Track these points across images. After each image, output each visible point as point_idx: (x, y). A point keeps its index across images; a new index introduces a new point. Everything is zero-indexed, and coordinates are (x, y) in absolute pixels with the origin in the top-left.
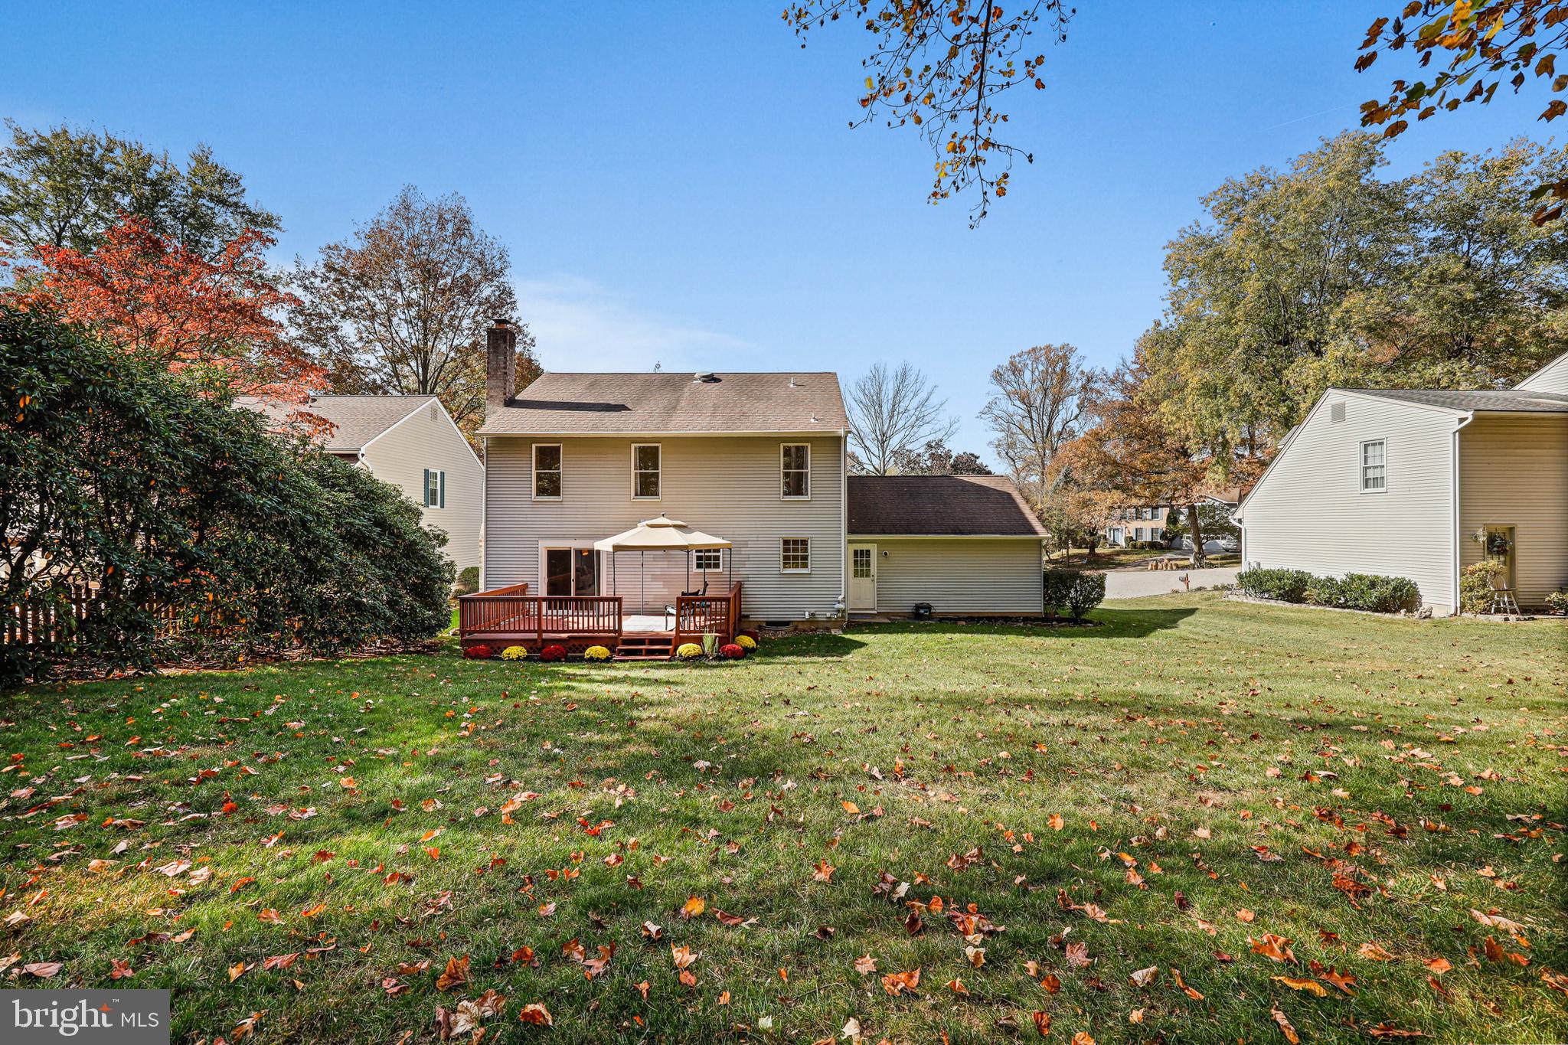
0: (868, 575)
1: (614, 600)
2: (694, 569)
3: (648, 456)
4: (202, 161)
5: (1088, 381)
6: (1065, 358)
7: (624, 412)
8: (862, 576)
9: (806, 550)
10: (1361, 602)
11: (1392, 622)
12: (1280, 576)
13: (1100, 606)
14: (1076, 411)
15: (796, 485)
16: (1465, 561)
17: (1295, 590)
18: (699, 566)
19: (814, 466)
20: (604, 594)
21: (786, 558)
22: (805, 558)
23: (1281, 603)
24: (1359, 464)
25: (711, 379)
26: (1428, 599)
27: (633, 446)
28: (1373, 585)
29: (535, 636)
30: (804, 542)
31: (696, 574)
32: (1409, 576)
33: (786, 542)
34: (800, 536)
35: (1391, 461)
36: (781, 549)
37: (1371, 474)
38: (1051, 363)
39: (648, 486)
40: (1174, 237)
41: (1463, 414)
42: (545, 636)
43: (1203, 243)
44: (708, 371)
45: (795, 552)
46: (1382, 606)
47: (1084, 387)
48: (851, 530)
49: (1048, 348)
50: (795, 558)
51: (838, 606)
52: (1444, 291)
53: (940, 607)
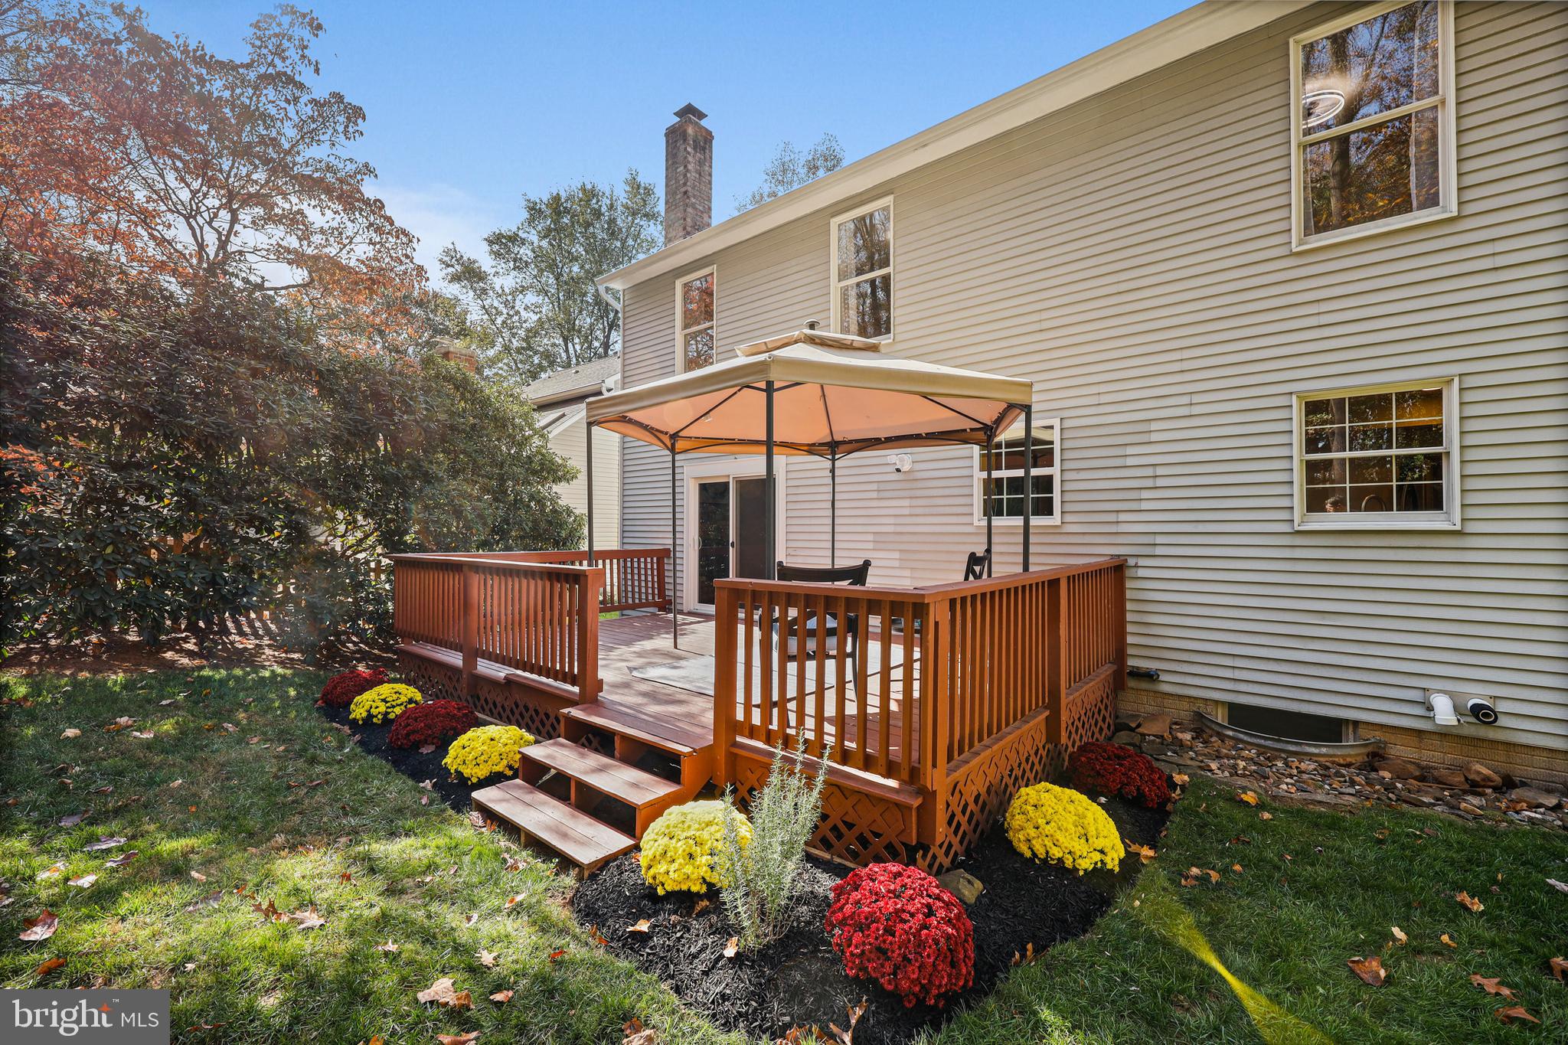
27: (835, 223)
29: (460, 660)
42: (486, 668)
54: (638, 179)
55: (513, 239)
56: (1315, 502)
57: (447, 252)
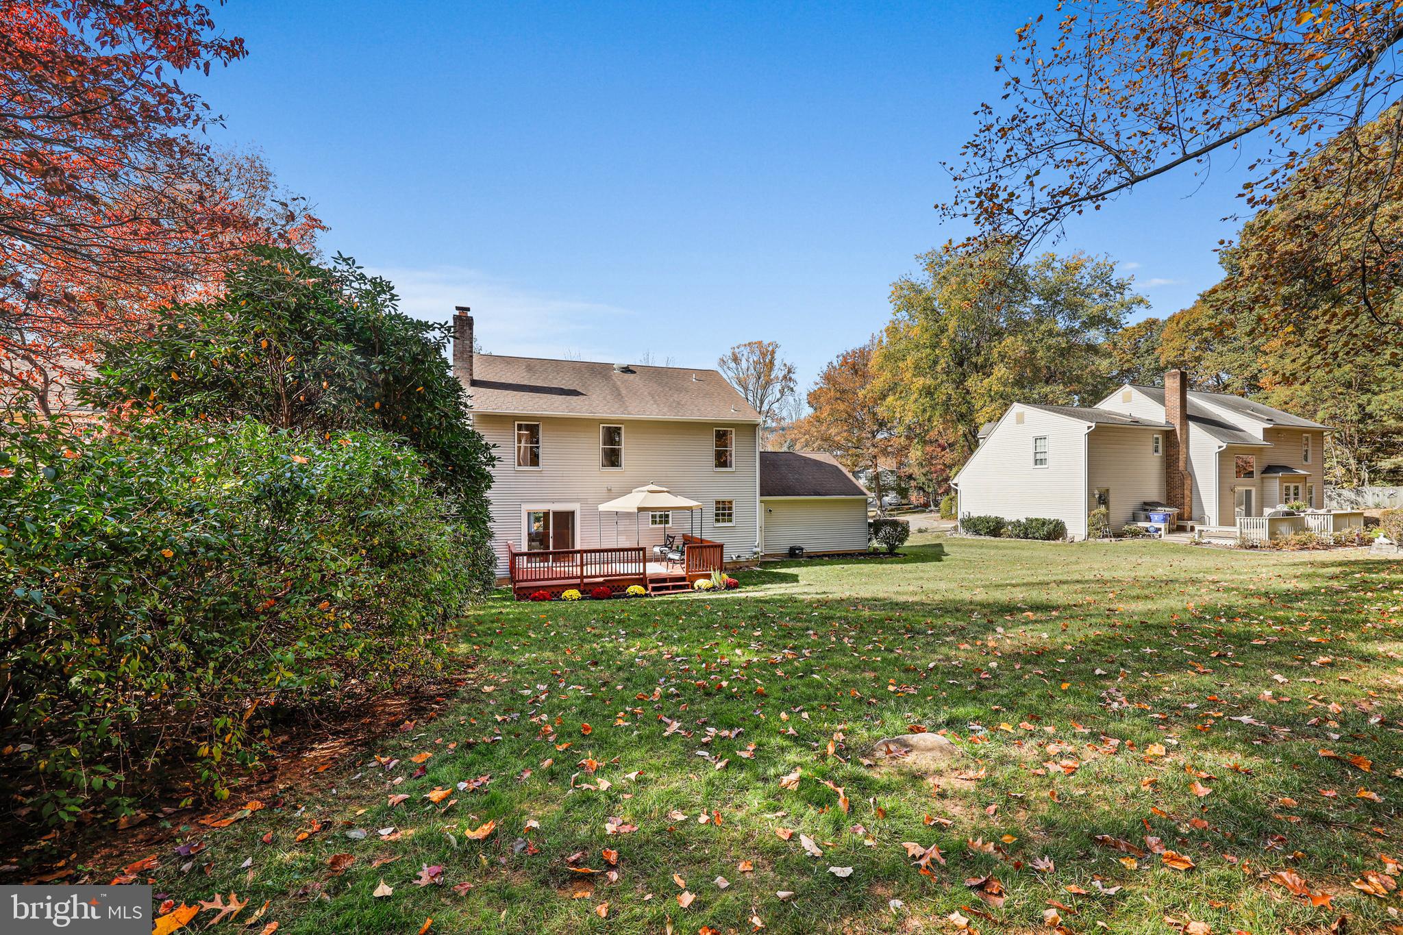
1: (639, 550)
2: (650, 526)
3: (612, 435)
5: (789, 371)
6: (773, 352)
7: (581, 397)
9: (731, 509)
10: (1037, 535)
11: (1056, 545)
12: (986, 520)
13: (906, 544)
14: (779, 396)
15: (722, 460)
16: (1090, 510)
17: (995, 528)
18: (654, 522)
19: (735, 447)
20: (578, 547)
21: (717, 515)
22: (730, 515)
23: (988, 538)
24: (1032, 451)
25: (627, 370)
26: (1071, 531)
27: (601, 426)
28: (1044, 524)
29: (578, 581)
30: (730, 503)
31: (653, 528)
32: (1061, 518)
33: (718, 502)
34: (727, 499)
35: (1051, 449)
36: (714, 508)
37: (1038, 457)
38: (764, 355)
39: (612, 458)
40: (896, 280)
41: (1090, 424)
42: (586, 580)
43: (913, 287)
44: (625, 363)
45: (724, 511)
46: (1048, 537)
47: (785, 377)
48: (762, 495)
49: (760, 343)
50: (723, 515)
51: (755, 550)
52: (1052, 341)
53: (809, 548)
56: (717, 521)
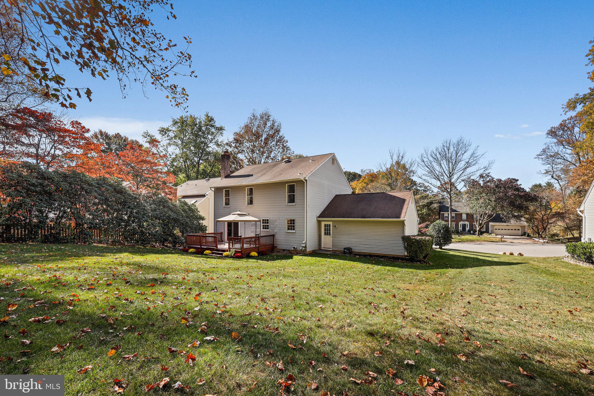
0: (330, 235)
2: (262, 230)
4: (207, 116)
8: (327, 235)
9: (294, 223)
18: (263, 228)
19: (297, 192)
21: (288, 227)
22: (294, 226)
27: (246, 188)
29: (200, 246)
30: (294, 220)
31: (263, 231)
33: (288, 220)
34: (292, 218)
36: (286, 223)
42: (202, 247)
50: (291, 226)
51: (302, 245)
54: (209, 115)
55: (168, 130)
56: (289, 229)
57: (145, 133)
